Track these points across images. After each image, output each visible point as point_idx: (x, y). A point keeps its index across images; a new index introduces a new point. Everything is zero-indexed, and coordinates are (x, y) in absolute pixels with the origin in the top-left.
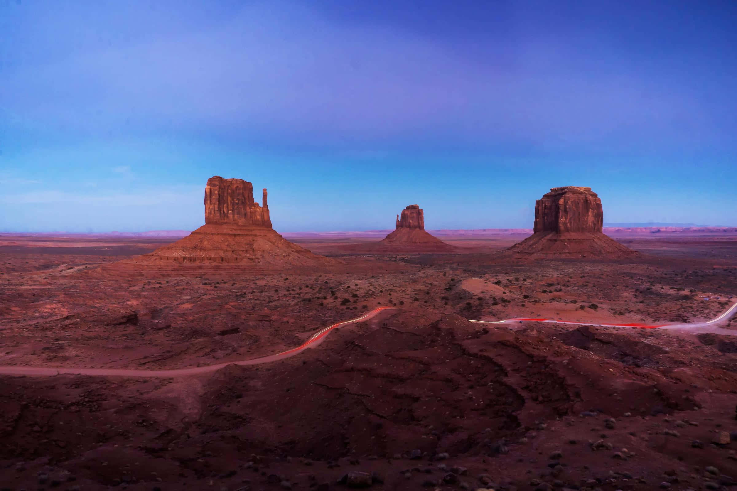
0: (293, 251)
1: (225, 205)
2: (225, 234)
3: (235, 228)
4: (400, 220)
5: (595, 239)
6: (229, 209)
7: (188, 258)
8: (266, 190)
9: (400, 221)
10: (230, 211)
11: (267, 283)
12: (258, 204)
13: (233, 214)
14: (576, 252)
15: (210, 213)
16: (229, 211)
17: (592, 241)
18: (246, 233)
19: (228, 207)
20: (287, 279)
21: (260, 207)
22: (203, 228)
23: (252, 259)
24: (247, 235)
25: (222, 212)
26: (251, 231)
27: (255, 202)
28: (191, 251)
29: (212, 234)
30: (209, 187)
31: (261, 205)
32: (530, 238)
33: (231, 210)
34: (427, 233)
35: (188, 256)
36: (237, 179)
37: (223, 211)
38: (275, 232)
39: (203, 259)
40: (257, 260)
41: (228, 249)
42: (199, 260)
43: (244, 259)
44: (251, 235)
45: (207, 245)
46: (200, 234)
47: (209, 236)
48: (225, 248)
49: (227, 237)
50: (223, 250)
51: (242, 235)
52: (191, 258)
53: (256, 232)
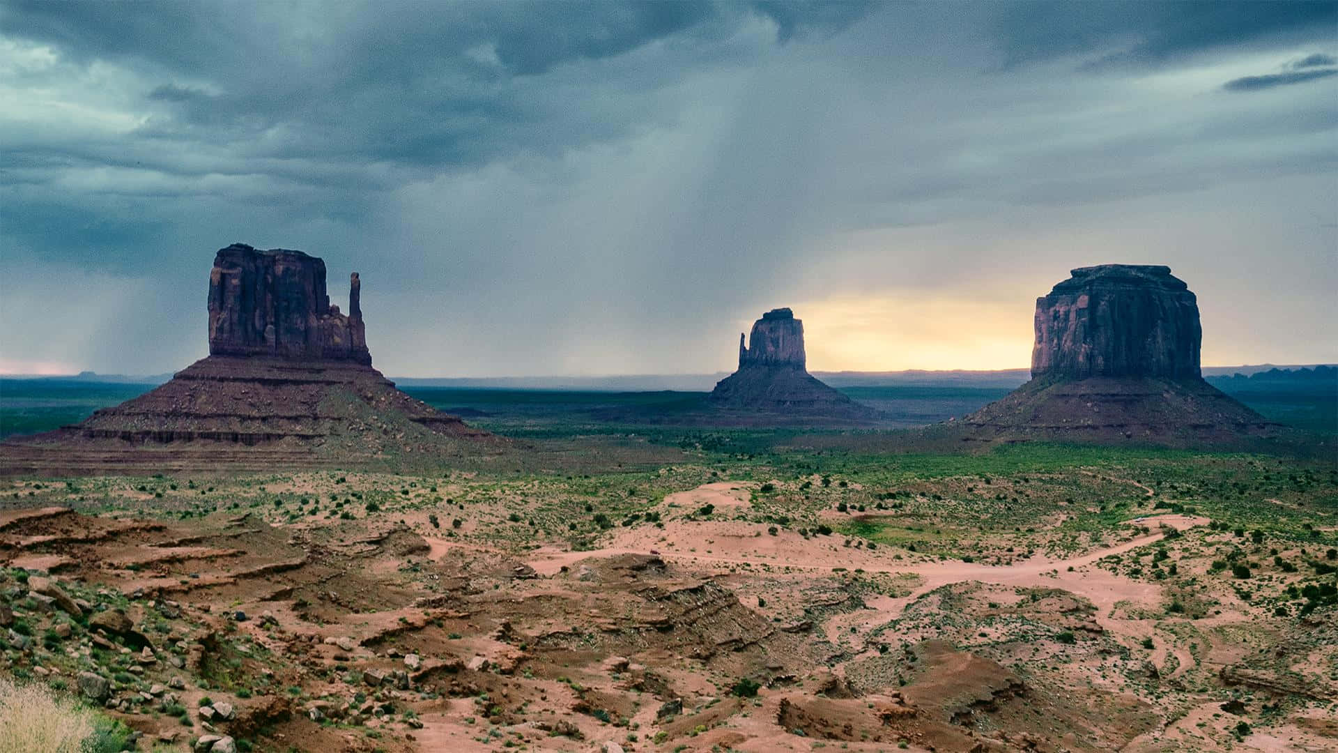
0: (411, 420)
1: (258, 312)
2: (253, 380)
3: (278, 365)
4: (747, 345)
6: (268, 320)
7: (154, 433)
8: (357, 275)
9: (748, 348)
10: (269, 326)
12: (338, 308)
13: (277, 332)
14: (1111, 426)
15: (220, 330)
16: (266, 325)
18: (305, 376)
19: (263, 317)
21: (343, 316)
22: (200, 365)
23: (305, 437)
24: (308, 382)
25: (250, 328)
26: (319, 371)
27: (331, 305)
28: (164, 418)
29: (222, 380)
30: (219, 269)
31: (345, 311)
32: (1022, 389)
33: (272, 323)
35: (156, 429)
36: (285, 251)
37: (253, 325)
38: (378, 374)
39: (190, 437)
40: (316, 439)
41: (255, 413)
42: (180, 438)
43: (286, 438)
44: (317, 382)
45: (202, 403)
46: (192, 378)
47: (214, 383)
48: (244, 410)
49: (258, 385)
50: (240, 416)
51: (296, 383)
52: (160, 433)
53: (329, 376)
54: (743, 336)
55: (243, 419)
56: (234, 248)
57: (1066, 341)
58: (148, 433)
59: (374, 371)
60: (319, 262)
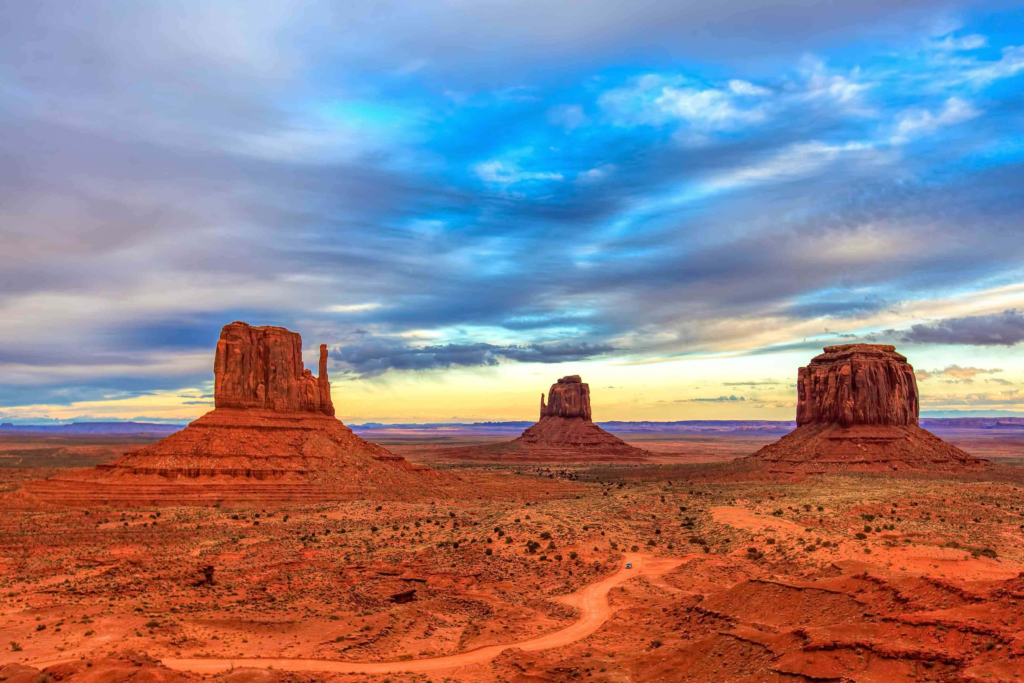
0: (375, 459)
1: (252, 374)
2: (253, 427)
3: (268, 416)
4: (546, 402)
5: (909, 438)
6: (259, 381)
7: (185, 470)
8: (325, 346)
9: (546, 404)
10: (260, 385)
11: (345, 515)
12: (310, 372)
13: (266, 390)
14: (878, 461)
15: (225, 388)
16: (258, 385)
17: (903, 440)
18: (290, 424)
19: (255, 378)
20: (380, 508)
21: (314, 378)
22: (210, 416)
23: (302, 473)
24: (292, 429)
25: (246, 387)
26: (298, 420)
27: (304, 369)
28: (189, 459)
30: (224, 341)
31: (316, 374)
32: (792, 435)
33: (262, 383)
34: (596, 427)
35: (185, 467)
36: (274, 327)
37: (249, 384)
38: (340, 423)
39: (212, 473)
40: (310, 474)
41: (259, 454)
42: (204, 474)
43: (288, 473)
44: (297, 429)
45: (218, 446)
46: (205, 426)
47: (223, 429)
48: (252, 452)
49: (255, 432)
50: (249, 456)
51: (281, 429)
52: (190, 470)
53: (307, 424)
54: (543, 396)
55: (251, 458)
56: (235, 324)
57: (826, 399)
58: (180, 470)
59: (337, 420)
60: (297, 336)
